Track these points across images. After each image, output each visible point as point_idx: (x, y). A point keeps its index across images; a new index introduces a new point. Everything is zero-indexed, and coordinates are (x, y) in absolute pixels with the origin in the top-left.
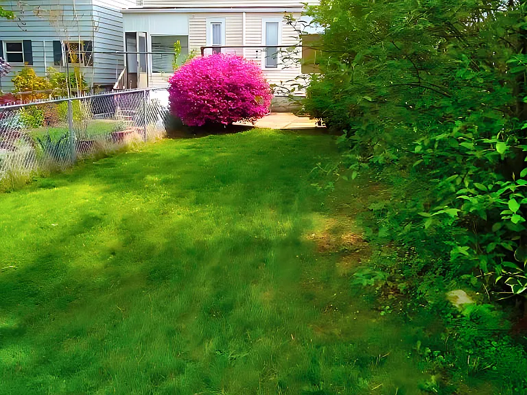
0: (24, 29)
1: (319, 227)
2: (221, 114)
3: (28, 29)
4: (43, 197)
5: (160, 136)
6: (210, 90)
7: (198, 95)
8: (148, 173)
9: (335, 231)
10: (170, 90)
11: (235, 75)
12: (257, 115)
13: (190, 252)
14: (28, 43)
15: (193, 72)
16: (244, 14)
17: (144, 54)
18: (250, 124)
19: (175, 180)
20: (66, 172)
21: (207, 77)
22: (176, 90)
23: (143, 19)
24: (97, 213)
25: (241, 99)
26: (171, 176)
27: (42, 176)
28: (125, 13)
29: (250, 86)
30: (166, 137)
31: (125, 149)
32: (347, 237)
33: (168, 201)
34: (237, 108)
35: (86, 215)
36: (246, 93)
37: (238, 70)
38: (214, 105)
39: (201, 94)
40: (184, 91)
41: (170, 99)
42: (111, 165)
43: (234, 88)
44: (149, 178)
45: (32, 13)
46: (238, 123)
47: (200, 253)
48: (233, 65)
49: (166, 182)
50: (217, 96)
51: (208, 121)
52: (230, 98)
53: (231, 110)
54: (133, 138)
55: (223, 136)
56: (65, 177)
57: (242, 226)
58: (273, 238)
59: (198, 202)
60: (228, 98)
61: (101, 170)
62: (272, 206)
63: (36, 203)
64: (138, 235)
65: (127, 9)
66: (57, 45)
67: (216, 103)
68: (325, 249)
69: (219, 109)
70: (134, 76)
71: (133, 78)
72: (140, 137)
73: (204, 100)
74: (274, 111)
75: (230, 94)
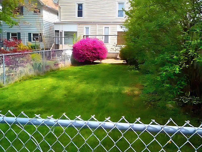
0: (20, 28)
1: (127, 90)
2: (91, 58)
3: (21, 29)
4: (37, 82)
5: (69, 65)
6: (87, 50)
7: (83, 51)
8: (69, 75)
9: (132, 91)
10: (73, 50)
11: (95, 45)
12: (102, 59)
13: (89, 95)
14: (19, 34)
15: (81, 44)
16: (97, 24)
17: (61, 38)
18: (100, 62)
19: (78, 77)
20: (42, 75)
21: (86, 45)
22: (75, 50)
23: (61, 26)
24: (57, 86)
25: (97, 53)
26: (76, 76)
27: (35, 76)
28: (55, 24)
29: (100, 48)
30: (71, 66)
31: (59, 69)
32: (136, 92)
33: (78, 83)
34: (96, 56)
35: (53, 86)
36: (99, 51)
37: (96, 43)
38: (88, 55)
39: (84, 51)
40: (78, 50)
41: (73, 53)
42: (56, 73)
43: (95, 49)
44: (70, 77)
45: (22, 23)
46: (95, 61)
47: (91, 95)
48: (94, 42)
49: (75, 78)
50: (89, 52)
51: (86, 60)
52: (94, 53)
53: (94, 56)
54: (61, 65)
55: (91, 65)
56: (42, 76)
57: (103, 89)
58: (113, 91)
59: (87, 83)
60: (93, 52)
61: (53, 75)
62: (111, 84)
63: (36, 83)
64: (71, 91)
65: (56, 22)
66: (30, 34)
67: (89, 54)
68: (129, 95)
69: (90, 56)
70: (58, 45)
71: (57, 46)
72: (63, 65)
73: (85, 53)
74: (107, 58)
75: (93, 51)
